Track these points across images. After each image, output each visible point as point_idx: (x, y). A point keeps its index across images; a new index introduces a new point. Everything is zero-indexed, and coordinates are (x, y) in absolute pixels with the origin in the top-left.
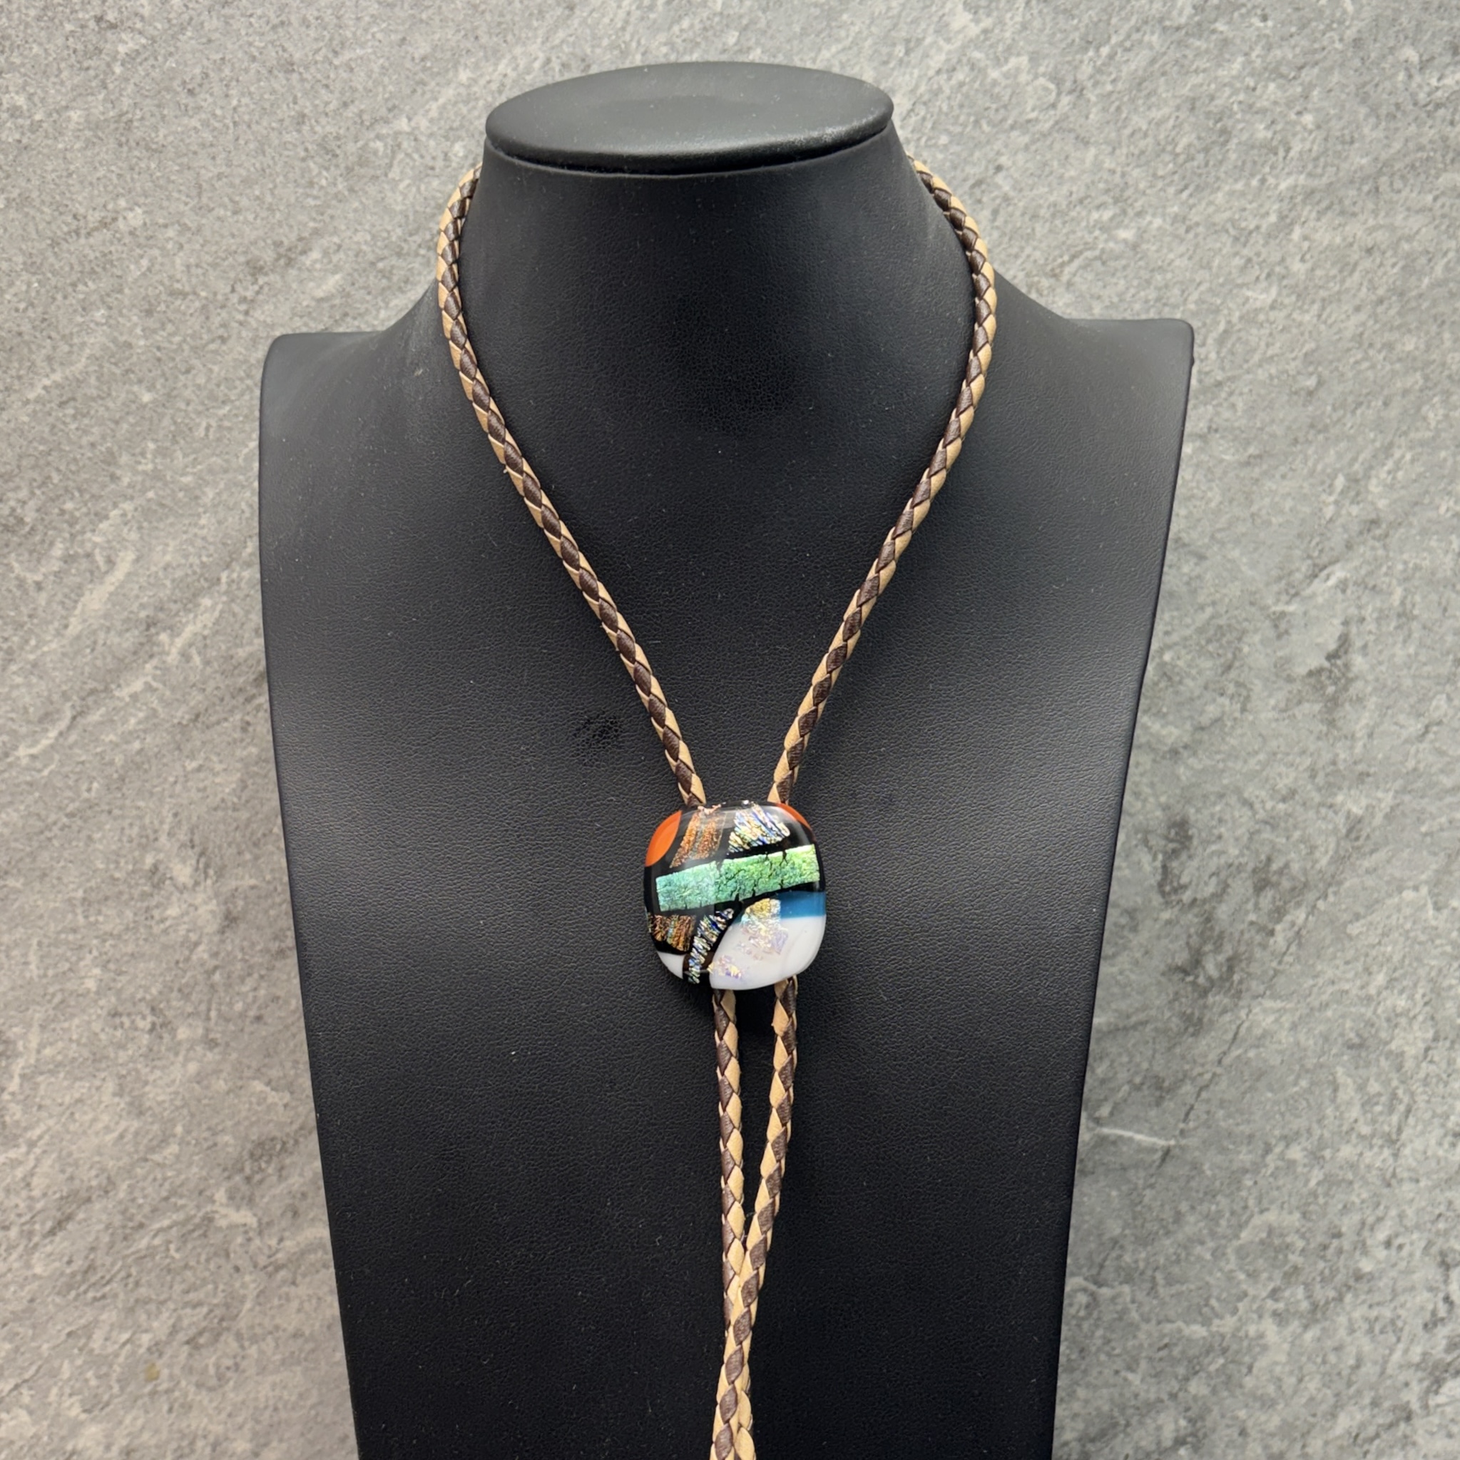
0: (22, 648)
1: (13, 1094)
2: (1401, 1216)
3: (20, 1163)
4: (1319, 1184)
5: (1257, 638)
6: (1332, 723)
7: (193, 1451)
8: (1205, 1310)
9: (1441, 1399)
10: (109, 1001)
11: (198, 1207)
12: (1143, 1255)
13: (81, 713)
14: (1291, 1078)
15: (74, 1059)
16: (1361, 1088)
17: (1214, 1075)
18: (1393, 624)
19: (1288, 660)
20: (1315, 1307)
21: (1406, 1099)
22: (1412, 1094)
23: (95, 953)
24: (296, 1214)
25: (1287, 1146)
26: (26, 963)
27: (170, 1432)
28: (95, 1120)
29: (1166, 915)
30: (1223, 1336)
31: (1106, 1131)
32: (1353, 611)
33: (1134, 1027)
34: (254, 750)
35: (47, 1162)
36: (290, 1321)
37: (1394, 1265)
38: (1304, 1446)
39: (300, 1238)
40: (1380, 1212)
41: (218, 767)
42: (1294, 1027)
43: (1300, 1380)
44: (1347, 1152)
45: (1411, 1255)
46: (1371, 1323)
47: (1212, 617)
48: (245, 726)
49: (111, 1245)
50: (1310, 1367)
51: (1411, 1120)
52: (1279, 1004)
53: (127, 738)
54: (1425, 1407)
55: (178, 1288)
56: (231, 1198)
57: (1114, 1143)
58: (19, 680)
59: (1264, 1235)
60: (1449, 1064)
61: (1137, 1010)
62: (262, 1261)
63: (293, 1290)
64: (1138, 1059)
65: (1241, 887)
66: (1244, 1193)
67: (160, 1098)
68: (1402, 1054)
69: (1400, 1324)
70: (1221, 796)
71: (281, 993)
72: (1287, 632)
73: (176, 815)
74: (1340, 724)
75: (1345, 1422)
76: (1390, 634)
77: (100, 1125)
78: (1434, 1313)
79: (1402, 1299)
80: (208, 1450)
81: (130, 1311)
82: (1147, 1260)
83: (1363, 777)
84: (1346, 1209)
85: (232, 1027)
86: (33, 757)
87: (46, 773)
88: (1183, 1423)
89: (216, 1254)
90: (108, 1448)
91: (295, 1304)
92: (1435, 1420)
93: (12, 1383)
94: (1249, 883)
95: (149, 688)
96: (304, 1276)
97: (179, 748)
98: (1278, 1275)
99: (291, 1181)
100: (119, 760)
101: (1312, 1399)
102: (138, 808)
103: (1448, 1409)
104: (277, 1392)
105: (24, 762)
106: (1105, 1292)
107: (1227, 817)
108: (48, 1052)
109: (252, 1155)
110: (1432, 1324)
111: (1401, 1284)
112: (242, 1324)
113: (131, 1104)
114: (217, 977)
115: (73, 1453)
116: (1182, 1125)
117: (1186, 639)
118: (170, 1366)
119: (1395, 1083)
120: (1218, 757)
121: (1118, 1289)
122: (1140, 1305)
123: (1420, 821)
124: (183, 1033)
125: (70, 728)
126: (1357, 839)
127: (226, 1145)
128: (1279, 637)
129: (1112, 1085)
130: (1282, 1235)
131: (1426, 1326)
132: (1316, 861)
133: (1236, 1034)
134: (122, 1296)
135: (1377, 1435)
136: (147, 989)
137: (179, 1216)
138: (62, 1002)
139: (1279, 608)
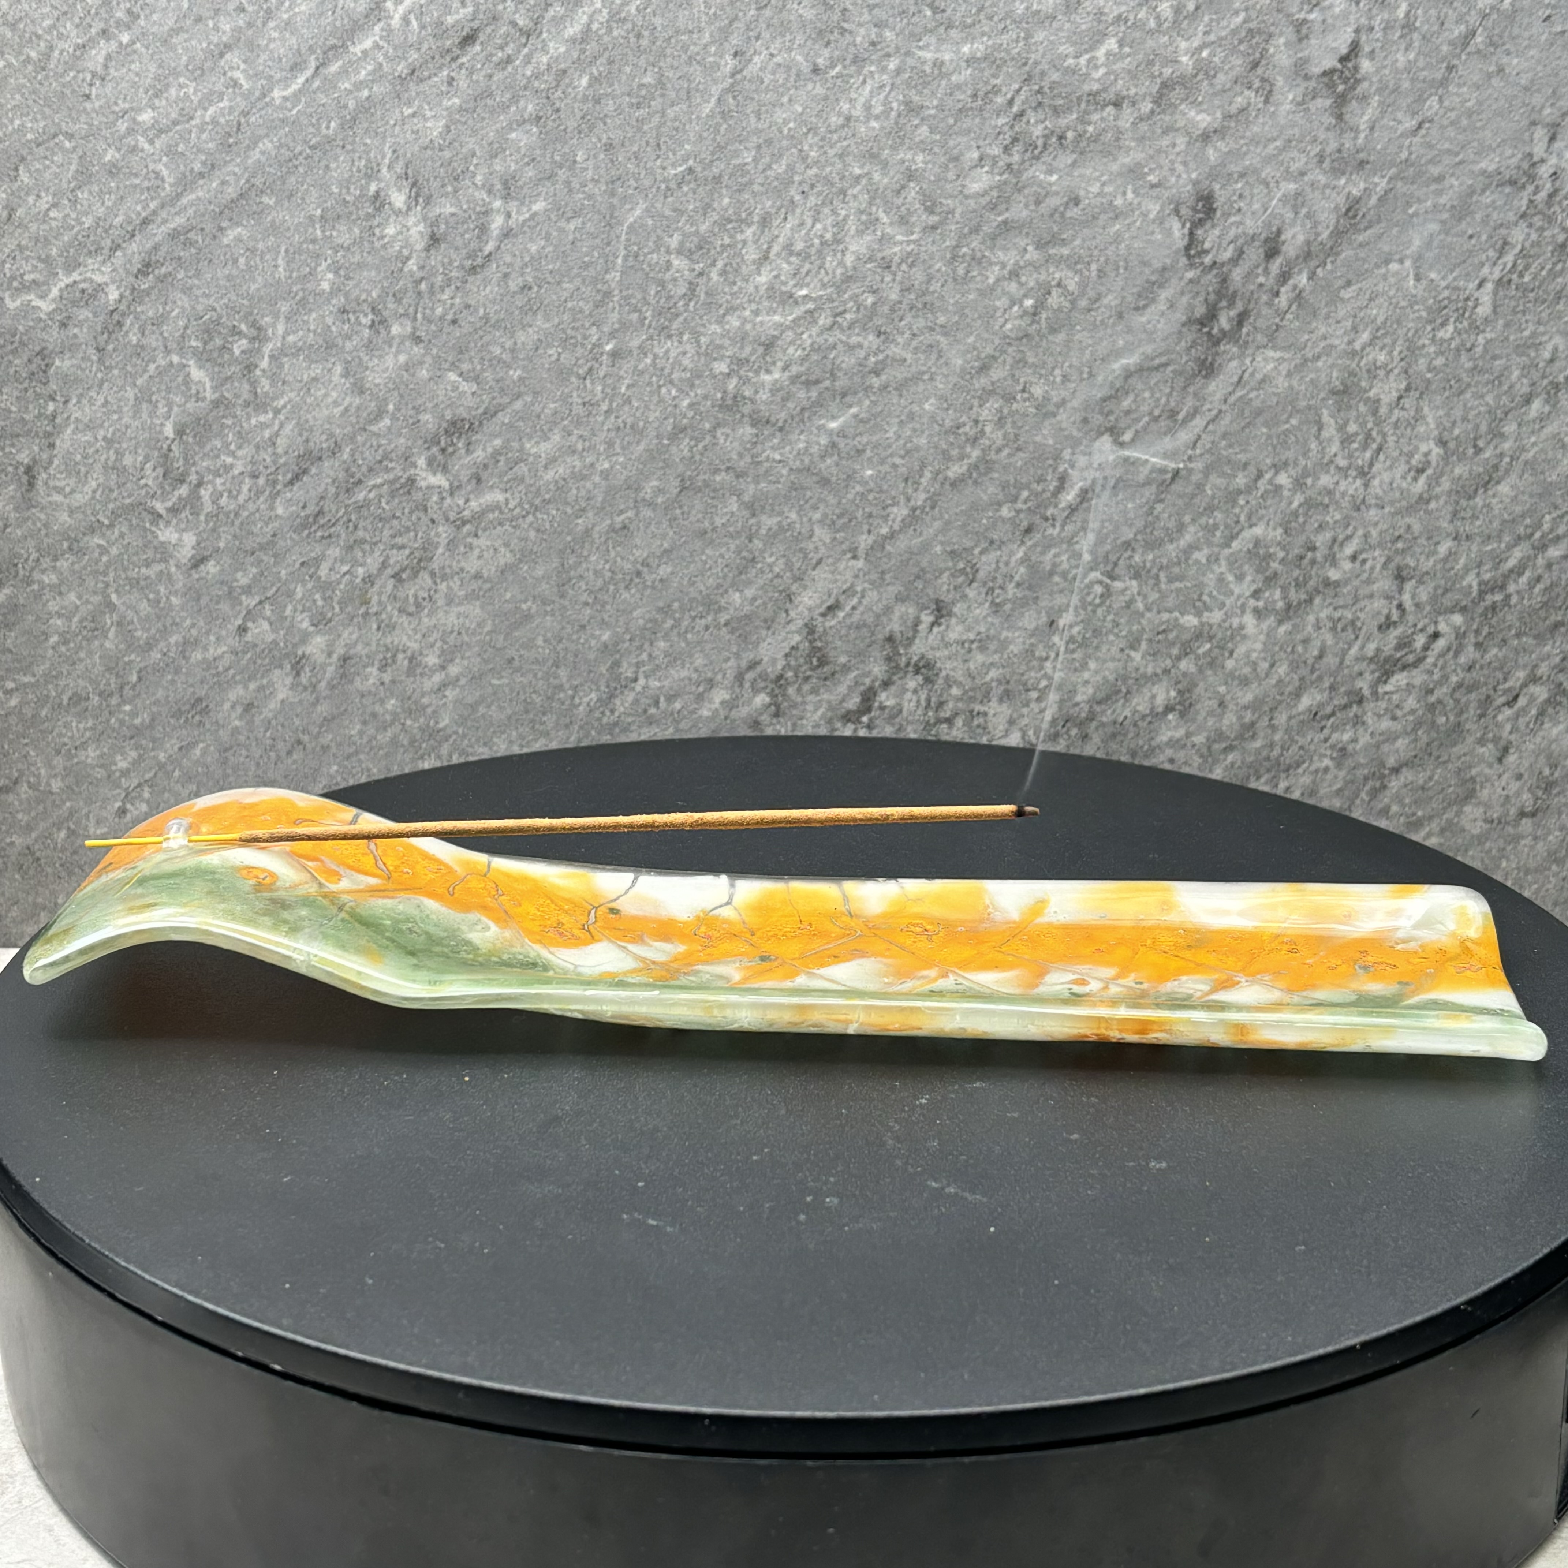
0: (277, 9)
1: (264, 371)
2: (1366, 536)
3: (268, 426)
4: (1300, 506)
5: (1282, 40)
6: (1340, 117)
7: (394, 661)
8: (1198, 604)
9: (1388, 688)
10: (339, 301)
11: (404, 470)
12: (1150, 557)
13: (323, 64)
14: (1285, 416)
15: (311, 345)
16: (1341, 428)
17: (1220, 411)
18: (1398, 34)
19: (1305, 61)
20: (1289, 606)
21: (1379, 439)
22: (1384, 435)
23: (329, 261)
24: (479, 481)
25: (1276, 473)
26: (276, 266)
27: (378, 645)
28: (326, 395)
29: (1190, 275)
30: (1211, 626)
31: (1127, 453)
32: (1363, 21)
33: (1157, 368)
34: (456, 101)
35: (289, 428)
36: (472, 565)
37: (1358, 576)
38: (1271, 719)
39: (482, 501)
40: (1349, 531)
41: (429, 114)
42: (1289, 374)
43: (1272, 665)
44: (1325, 480)
45: (1372, 568)
46: (1335, 622)
47: (1245, 22)
48: (451, 81)
49: (337, 495)
50: (1283, 655)
51: (1382, 457)
52: (1278, 354)
53: (359, 85)
54: (1375, 693)
55: (386, 533)
56: (430, 462)
57: (1133, 463)
58: (275, 35)
59: (1251, 546)
60: (1417, 410)
61: (1161, 355)
62: (452, 516)
63: (475, 542)
64: (1158, 395)
65: (1254, 254)
66: (1237, 510)
67: (377, 381)
68: (1378, 401)
69: (1359, 624)
70: (1242, 175)
71: (473, 303)
72: (1307, 37)
73: (394, 151)
74: (1347, 117)
75: (1306, 702)
76: (1394, 42)
77: (330, 400)
78: (1388, 617)
79: (1362, 604)
80: (406, 662)
81: (350, 548)
82: (1154, 561)
83: (1362, 164)
84: (1321, 527)
85: (433, 327)
86: (285, 99)
87: (294, 112)
88: (1173, 694)
89: (417, 508)
90: (330, 655)
91: (476, 552)
92: (1383, 705)
93: (257, 599)
94: (1261, 250)
95: (377, 46)
96: (485, 530)
97: (399, 97)
98: (1260, 577)
99: (475, 455)
100: (352, 104)
101: (1280, 681)
102: (366, 145)
103: (1395, 697)
104: (461, 620)
105: (278, 102)
106: (1118, 585)
107: (1246, 193)
108: (291, 338)
109: (446, 432)
110: (1386, 625)
111: (1361, 592)
112: (435, 565)
113: (355, 384)
114: (423, 286)
115: (304, 656)
116: (1190, 452)
117: (1221, 39)
118: (380, 594)
119: (1370, 425)
120: (1242, 142)
121: (1128, 583)
122: (1145, 597)
123: (1408, 204)
124: (395, 330)
125: (313, 76)
126: (1355, 216)
127: (427, 422)
128: (1300, 40)
129: (1134, 416)
130: (1266, 547)
131: (1380, 627)
132: (1318, 235)
133: (1241, 378)
134: (343, 536)
135: (1333, 714)
136: (369, 293)
137: (391, 476)
138: (303, 298)
139: (1302, 16)
